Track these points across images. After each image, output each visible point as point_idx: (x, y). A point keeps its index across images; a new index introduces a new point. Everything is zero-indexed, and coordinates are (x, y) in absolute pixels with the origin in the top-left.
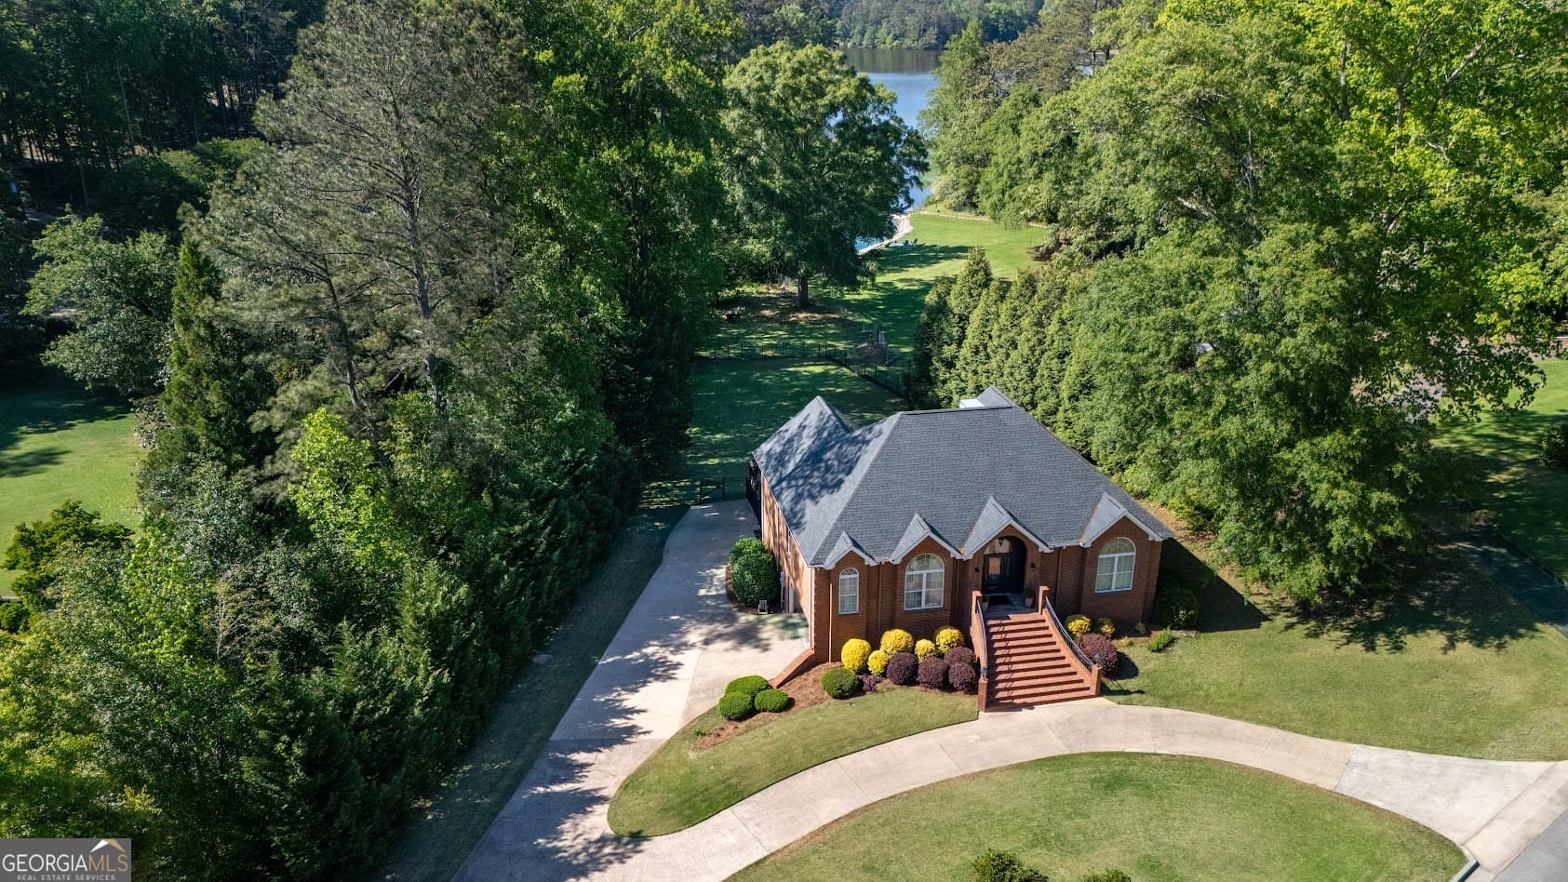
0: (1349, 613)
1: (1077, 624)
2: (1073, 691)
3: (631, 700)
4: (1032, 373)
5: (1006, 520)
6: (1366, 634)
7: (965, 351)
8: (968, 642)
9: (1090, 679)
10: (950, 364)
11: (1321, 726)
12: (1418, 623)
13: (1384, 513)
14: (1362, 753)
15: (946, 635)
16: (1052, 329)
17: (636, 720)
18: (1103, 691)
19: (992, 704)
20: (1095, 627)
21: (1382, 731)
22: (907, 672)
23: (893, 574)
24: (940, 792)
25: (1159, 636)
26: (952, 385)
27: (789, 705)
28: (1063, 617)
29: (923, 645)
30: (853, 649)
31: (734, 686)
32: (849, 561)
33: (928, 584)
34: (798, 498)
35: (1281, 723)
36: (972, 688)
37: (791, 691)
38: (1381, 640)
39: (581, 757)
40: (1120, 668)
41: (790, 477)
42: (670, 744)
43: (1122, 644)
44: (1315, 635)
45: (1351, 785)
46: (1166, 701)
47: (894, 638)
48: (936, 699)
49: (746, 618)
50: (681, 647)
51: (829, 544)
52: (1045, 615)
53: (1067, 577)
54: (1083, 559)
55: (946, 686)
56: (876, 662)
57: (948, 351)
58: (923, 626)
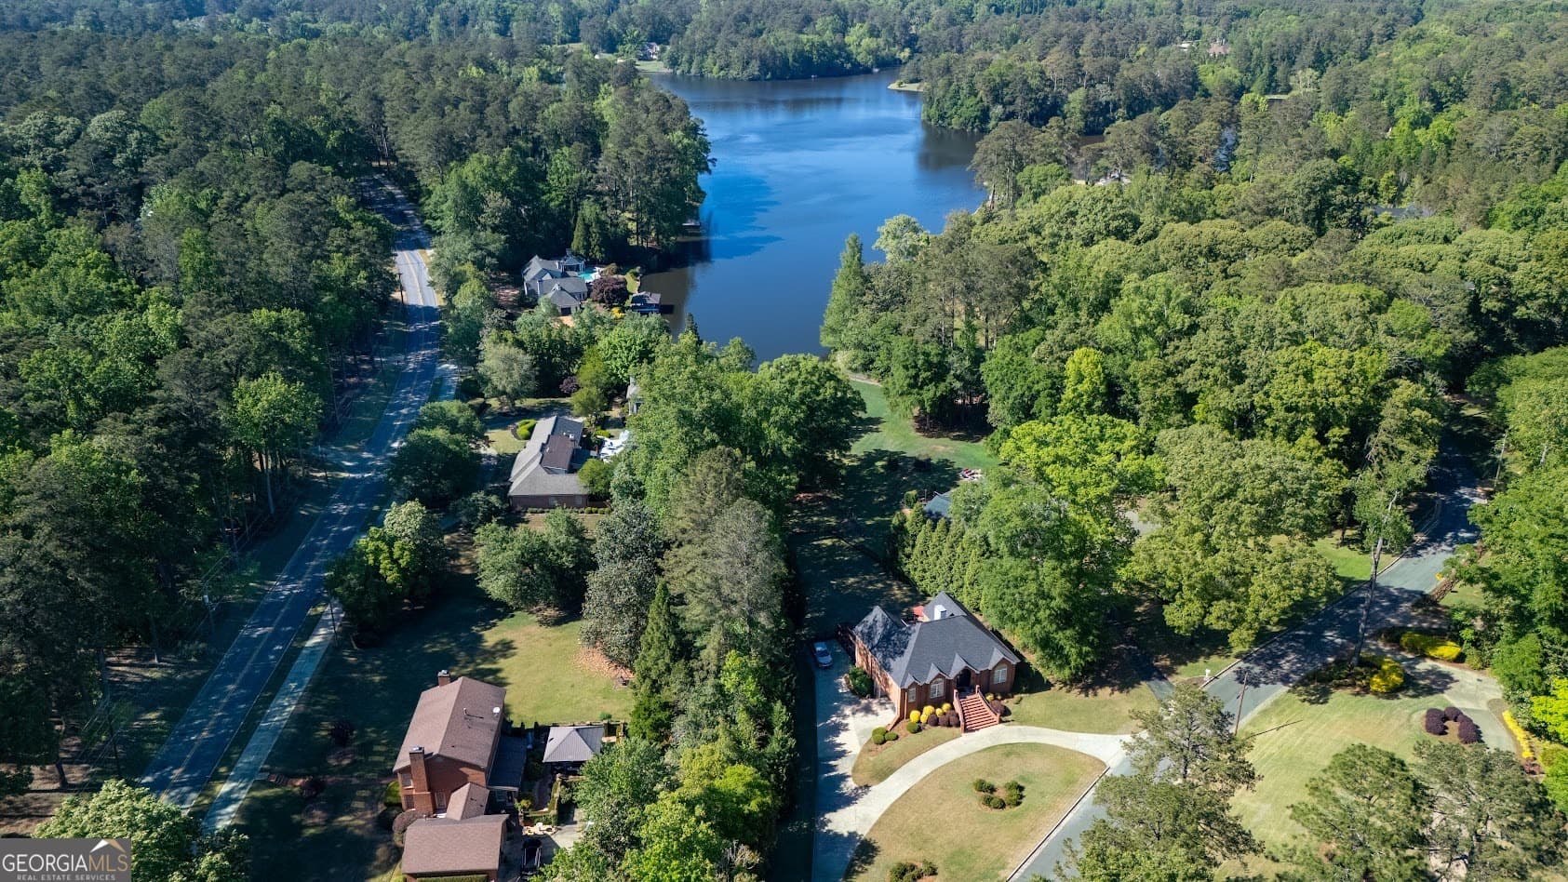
0: (1080, 681)
1: (990, 697)
2: (991, 723)
3: (838, 740)
4: (951, 569)
5: (965, 664)
6: (1085, 689)
7: (916, 551)
8: (953, 708)
9: (997, 718)
10: (908, 556)
11: (1070, 728)
12: (1102, 684)
13: (1087, 654)
14: (1081, 736)
15: (946, 706)
16: (958, 550)
17: (844, 747)
18: (1001, 722)
19: (966, 730)
20: (995, 698)
21: (1088, 728)
22: (935, 722)
23: (927, 686)
24: (956, 763)
25: (1017, 697)
26: (910, 566)
27: (897, 738)
28: (984, 693)
29: (939, 711)
30: (914, 715)
31: (875, 732)
32: (914, 684)
33: (938, 689)
34: (885, 657)
35: (1058, 728)
36: (958, 725)
37: (895, 732)
38: (1091, 692)
39: (832, 763)
40: (1006, 712)
41: (877, 646)
42: (860, 755)
43: (1004, 702)
44: (1069, 691)
45: (1077, 747)
46: (1022, 723)
47: (928, 709)
48: (946, 730)
49: (864, 702)
50: (845, 717)
51: (905, 679)
52: (978, 695)
53: (984, 680)
54: (989, 673)
55: (949, 726)
56: (924, 718)
57: (908, 550)
58: (937, 704)
